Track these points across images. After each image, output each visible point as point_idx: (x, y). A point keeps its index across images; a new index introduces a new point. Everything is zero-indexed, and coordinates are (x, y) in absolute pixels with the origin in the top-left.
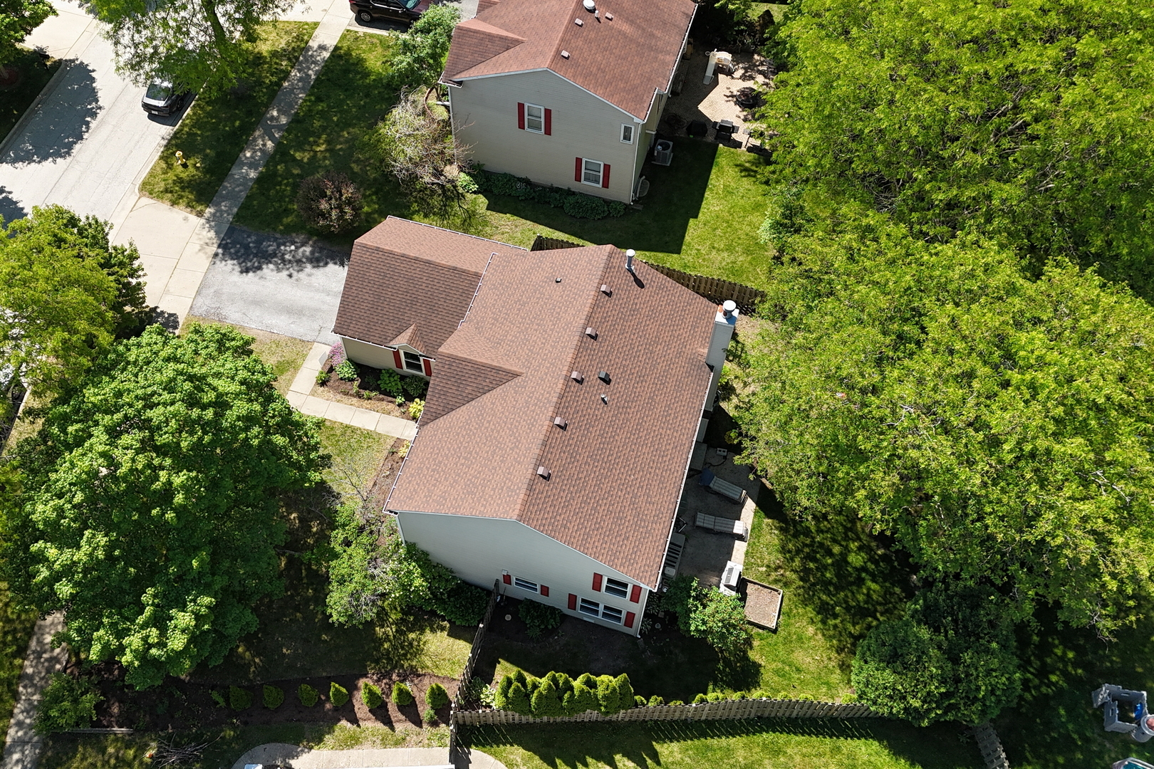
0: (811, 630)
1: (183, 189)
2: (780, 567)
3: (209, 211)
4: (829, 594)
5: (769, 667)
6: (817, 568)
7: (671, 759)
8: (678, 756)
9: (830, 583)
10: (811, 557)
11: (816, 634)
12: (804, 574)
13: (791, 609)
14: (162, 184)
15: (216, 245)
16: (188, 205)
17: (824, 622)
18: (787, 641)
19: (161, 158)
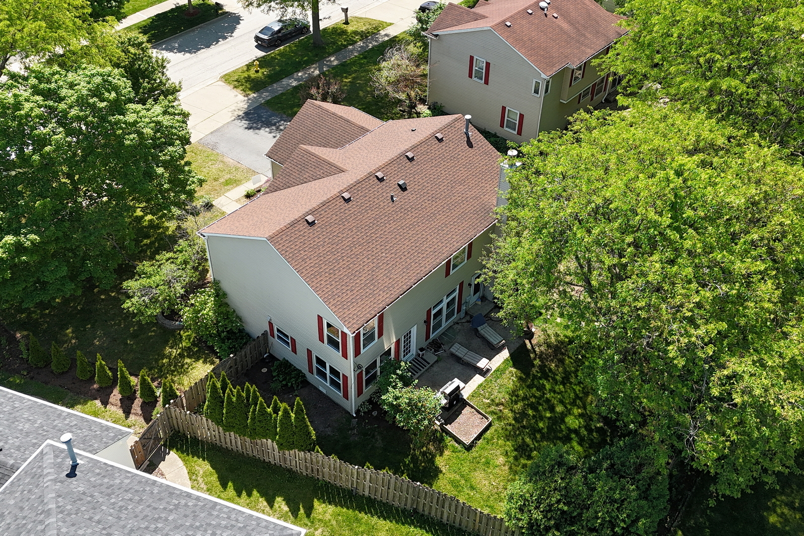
0: (501, 460)
1: (246, 82)
2: (502, 404)
3: (253, 95)
4: (534, 439)
5: (448, 475)
6: (534, 416)
7: (321, 517)
8: (328, 517)
9: (540, 430)
10: (533, 407)
11: (504, 465)
12: (520, 417)
13: (492, 438)
14: (237, 77)
15: (242, 112)
16: (243, 90)
17: (516, 458)
18: (475, 461)
19: (247, 65)
